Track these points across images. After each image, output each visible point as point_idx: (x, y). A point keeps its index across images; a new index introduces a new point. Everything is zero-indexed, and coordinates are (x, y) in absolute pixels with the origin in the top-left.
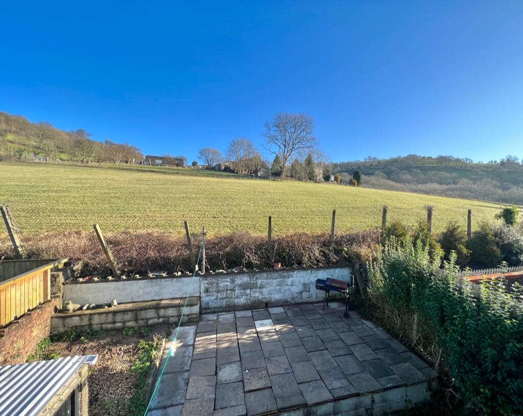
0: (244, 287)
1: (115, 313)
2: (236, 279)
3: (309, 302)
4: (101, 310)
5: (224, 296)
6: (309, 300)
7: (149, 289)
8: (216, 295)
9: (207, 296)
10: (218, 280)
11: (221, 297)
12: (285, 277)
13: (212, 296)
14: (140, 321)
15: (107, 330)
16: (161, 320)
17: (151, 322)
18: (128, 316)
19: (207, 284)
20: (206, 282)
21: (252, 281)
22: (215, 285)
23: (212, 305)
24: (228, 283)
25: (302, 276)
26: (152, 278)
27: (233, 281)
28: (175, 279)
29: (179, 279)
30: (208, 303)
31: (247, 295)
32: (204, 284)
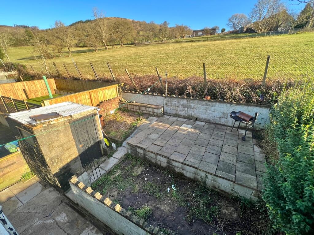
0: (184, 106)
1: (133, 105)
2: (180, 101)
3: (226, 125)
4: (130, 103)
5: (174, 109)
6: (226, 124)
7: (144, 99)
8: (170, 107)
9: (167, 107)
10: (171, 100)
11: (173, 109)
12: (209, 105)
13: (169, 107)
14: (141, 111)
15: (132, 111)
16: (147, 112)
17: (144, 112)
18: (137, 108)
19: (166, 101)
20: (166, 100)
21: (189, 104)
22: (170, 102)
23: (169, 112)
24: (176, 103)
25: (223, 107)
26: (146, 94)
27: (178, 102)
28: (154, 96)
29: (155, 96)
30: (167, 110)
31: (185, 111)
32: (165, 101)
